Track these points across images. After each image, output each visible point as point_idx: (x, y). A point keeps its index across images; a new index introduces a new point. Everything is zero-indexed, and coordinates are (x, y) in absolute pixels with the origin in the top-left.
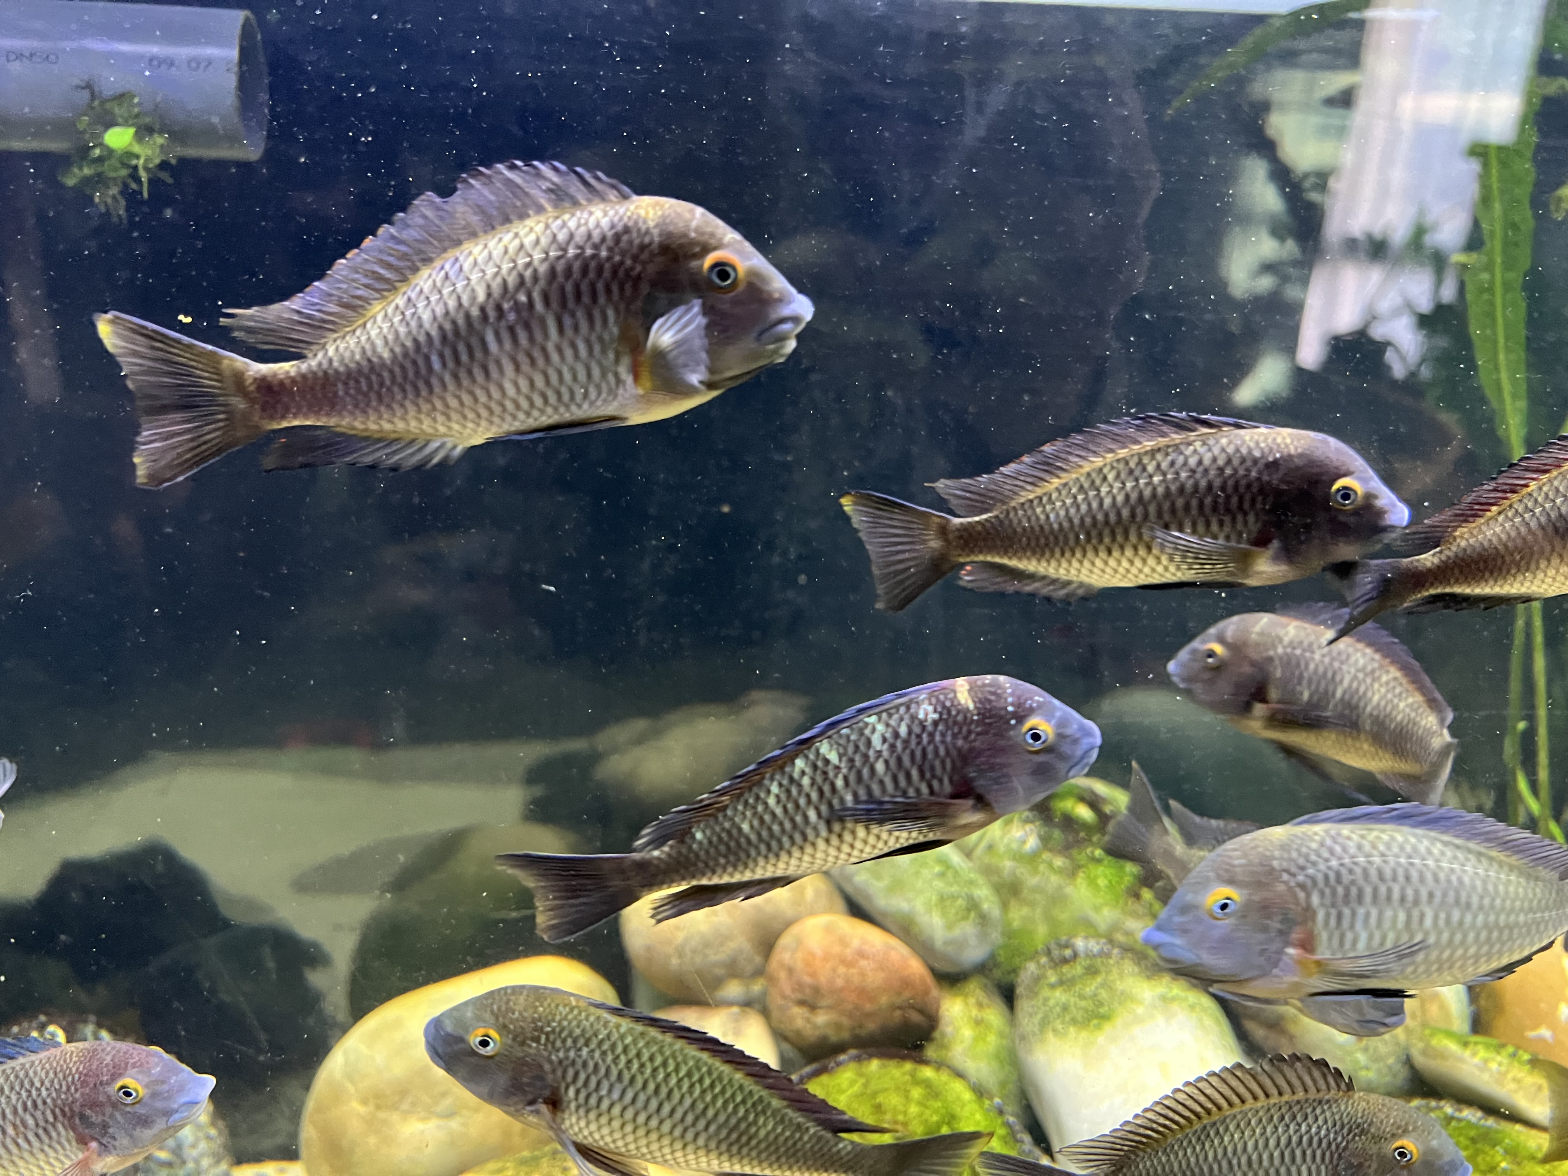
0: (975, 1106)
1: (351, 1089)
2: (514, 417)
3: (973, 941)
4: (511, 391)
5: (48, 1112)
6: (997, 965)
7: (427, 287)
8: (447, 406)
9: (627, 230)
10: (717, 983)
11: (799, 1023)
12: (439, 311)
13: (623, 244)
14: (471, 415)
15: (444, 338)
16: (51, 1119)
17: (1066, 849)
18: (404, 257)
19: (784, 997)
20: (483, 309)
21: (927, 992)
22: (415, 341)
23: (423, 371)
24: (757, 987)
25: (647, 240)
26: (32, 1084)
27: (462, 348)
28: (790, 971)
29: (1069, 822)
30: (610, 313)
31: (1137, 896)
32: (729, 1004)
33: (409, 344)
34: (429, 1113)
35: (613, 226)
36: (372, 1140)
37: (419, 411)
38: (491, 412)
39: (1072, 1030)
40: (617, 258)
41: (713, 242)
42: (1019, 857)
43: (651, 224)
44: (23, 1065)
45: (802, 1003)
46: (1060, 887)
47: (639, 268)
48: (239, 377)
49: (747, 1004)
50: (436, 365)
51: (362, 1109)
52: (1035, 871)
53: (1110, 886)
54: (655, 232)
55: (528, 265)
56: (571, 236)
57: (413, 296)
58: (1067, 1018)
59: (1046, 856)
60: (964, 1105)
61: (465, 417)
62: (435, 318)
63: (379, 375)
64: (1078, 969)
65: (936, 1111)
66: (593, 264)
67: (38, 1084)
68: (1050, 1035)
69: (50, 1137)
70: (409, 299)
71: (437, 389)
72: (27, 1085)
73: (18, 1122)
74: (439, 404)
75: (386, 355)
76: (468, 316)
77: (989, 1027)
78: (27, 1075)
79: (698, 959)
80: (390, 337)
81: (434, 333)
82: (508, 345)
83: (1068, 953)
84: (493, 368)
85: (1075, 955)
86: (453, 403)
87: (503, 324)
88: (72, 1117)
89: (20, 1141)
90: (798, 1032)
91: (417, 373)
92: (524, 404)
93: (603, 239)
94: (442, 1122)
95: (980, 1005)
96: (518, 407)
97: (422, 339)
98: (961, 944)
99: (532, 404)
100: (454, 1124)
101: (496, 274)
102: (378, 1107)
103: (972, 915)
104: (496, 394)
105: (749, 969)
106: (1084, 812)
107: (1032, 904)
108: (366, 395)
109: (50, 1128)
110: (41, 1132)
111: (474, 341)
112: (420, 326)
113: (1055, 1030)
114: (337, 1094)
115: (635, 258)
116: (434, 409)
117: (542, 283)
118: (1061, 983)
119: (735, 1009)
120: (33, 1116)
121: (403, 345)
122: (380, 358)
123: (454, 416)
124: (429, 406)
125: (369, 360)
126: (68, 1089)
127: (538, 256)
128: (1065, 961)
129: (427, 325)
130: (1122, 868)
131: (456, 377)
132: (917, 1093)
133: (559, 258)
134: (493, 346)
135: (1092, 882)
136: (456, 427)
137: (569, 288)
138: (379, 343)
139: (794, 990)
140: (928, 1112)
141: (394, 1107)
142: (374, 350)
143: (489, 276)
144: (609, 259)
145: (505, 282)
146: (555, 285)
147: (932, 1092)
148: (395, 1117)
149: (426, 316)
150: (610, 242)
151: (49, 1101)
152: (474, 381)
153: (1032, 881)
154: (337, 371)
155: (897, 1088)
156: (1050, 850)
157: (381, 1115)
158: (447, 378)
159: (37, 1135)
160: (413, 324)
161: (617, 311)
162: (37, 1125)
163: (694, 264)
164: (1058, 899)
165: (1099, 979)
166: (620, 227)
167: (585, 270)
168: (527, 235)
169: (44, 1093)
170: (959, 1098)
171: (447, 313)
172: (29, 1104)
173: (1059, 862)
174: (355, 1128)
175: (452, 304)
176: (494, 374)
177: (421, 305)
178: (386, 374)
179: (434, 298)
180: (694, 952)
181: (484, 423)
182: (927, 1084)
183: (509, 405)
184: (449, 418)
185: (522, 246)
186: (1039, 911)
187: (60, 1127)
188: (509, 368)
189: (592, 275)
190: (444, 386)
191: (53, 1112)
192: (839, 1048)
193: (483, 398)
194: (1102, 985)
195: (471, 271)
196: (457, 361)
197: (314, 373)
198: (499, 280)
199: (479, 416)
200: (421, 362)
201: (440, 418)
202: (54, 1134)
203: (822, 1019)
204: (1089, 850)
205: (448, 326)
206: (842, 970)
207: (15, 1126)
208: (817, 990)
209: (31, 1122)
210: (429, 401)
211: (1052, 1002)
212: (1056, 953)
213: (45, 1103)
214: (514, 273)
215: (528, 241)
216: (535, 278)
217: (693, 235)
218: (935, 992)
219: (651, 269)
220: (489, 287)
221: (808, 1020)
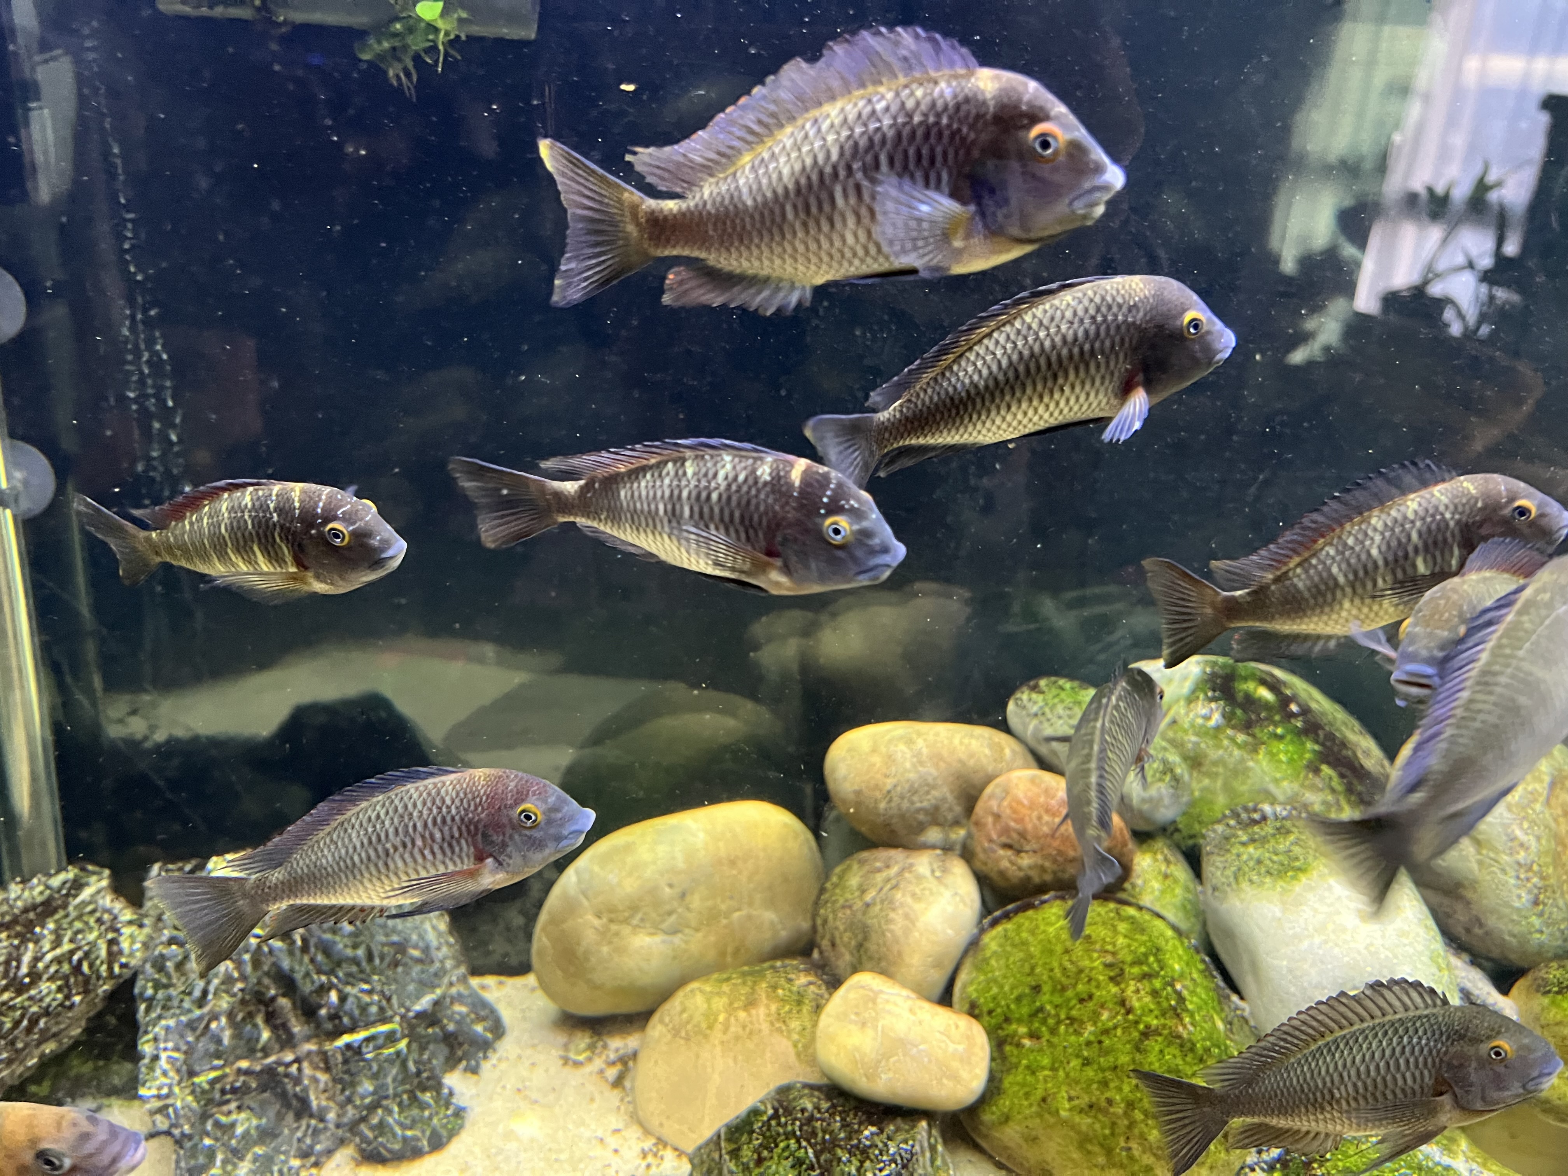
0: (1177, 943)
1: (586, 903)
2: (851, 263)
3: (1167, 801)
4: (850, 240)
5: (455, 829)
6: (1177, 830)
7: (789, 143)
8: (795, 250)
9: (967, 100)
10: (921, 828)
11: (1005, 864)
12: (798, 167)
13: (962, 114)
14: (814, 259)
15: (798, 191)
16: (457, 835)
17: (1247, 726)
18: (773, 115)
19: (991, 841)
20: (835, 167)
21: (1125, 845)
22: (774, 192)
23: (778, 219)
24: (960, 833)
25: (983, 110)
26: (444, 802)
27: (813, 202)
28: (997, 817)
29: (1250, 703)
30: (945, 176)
31: (1317, 771)
32: (933, 847)
33: (769, 194)
34: (656, 928)
35: (955, 96)
36: (605, 949)
37: (772, 252)
38: (831, 257)
39: (1268, 880)
40: (955, 126)
41: (1041, 115)
42: (1202, 732)
43: (989, 96)
44: (435, 785)
45: (1007, 846)
46: (1242, 761)
47: (972, 136)
48: (634, 209)
49: (947, 848)
50: (790, 215)
51: (596, 922)
52: (1218, 746)
53: (1291, 761)
54: (991, 104)
55: (878, 129)
56: (918, 104)
57: (777, 150)
58: (1263, 870)
59: (1229, 732)
60: (1167, 941)
61: (809, 261)
62: (793, 173)
63: (743, 220)
64: (1269, 829)
65: (1144, 943)
66: (934, 131)
67: (448, 802)
68: (1245, 885)
69: (453, 852)
70: (773, 154)
71: (788, 236)
72: (438, 802)
73: (427, 835)
74: (789, 249)
75: (749, 202)
76: (821, 174)
77: (1176, 881)
78: (438, 793)
79: (905, 805)
80: (754, 187)
81: (791, 186)
82: (853, 200)
83: (1256, 816)
84: (837, 219)
85: (1264, 818)
86: (801, 248)
87: (851, 182)
88: (476, 834)
89: (427, 852)
90: (1002, 873)
91: (773, 221)
92: (861, 252)
93: (946, 108)
94: (666, 937)
95: (1167, 862)
96: (855, 255)
97: (780, 191)
98: (1155, 802)
99: (867, 252)
100: (677, 939)
101: (849, 137)
102: (611, 921)
103: (1168, 778)
104: (838, 243)
105: (950, 817)
106: (1265, 694)
107: (1213, 776)
108: (730, 236)
109: (454, 843)
110: (446, 845)
111: (824, 196)
112: (780, 178)
113: (1251, 881)
114: (571, 907)
115: (972, 127)
116: (785, 251)
117: (889, 145)
118: (1253, 841)
119: (938, 852)
120: (441, 831)
121: (764, 196)
122: (744, 204)
123: (800, 259)
124: (780, 249)
125: (735, 206)
126: (476, 808)
127: (887, 122)
128: (1255, 822)
129: (786, 179)
130: (1303, 744)
131: (805, 225)
132: (1122, 927)
133: (904, 124)
134: (840, 201)
135: (1272, 755)
136: (801, 268)
137: (911, 152)
138: (745, 190)
139: (1000, 835)
140: (1135, 944)
141: (626, 921)
142: (740, 197)
143: (842, 139)
144: (949, 126)
145: (856, 144)
146: (901, 148)
147: (1137, 927)
148: (626, 930)
149: (786, 171)
150: (951, 111)
151: (457, 818)
152: (820, 229)
153: (1214, 754)
154: (709, 213)
155: (1104, 923)
156: (1233, 727)
157: (614, 927)
158: (798, 225)
159: (441, 848)
160: (774, 176)
161: (950, 175)
162: (443, 839)
163: (1021, 134)
164: (1239, 771)
165: (1292, 838)
166: (960, 98)
167: (927, 136)
168: (879, 101)
169: (454, 811)
170: (1162, 935)
171: (804, 169)
172: (439, 820)
173: (1241, 738)
174: (590, 937)
175: (809, 161)
176: (838, 225)
177: (783, 160)
178: (747, 220)
179: (794, 155)
180: (902, 797)
181: (824, 267)
182: (1131, 920)
183: (848, 254)
184: (796, 260)
185: (874, 112)
186: (1219, 783)
187: (463, 842)
188: (851, 221)
189: (933, 140)
190: (795, 233)
191: (459, 829)
192: (1042, 889)
193: (825, 245)
194: (1296, 843)
195: (828, 132)
196: (808, 212)
197: (692, 213)
198: (851, 142)
199: (821, 260)
200: (777, 211)
201: (789, 261)
202: (457, 849)
203: (1026, 861)
204: (1271, 728)
205: (803, 181)
206: (1046, 818)
207: (423, 837)
208: (1022, 835)
209: (438, 835)
210: (780, 244)
211: (1245, 857)
212: (1244, 816)
213: (453, 819)
214: (866, 137)
215: (880, 106)
216: (884, 141)
217: (1024, 108)
218: (1131, 845)
219: (984, 137)
220: (842, 147)
221: (1012, 863)
